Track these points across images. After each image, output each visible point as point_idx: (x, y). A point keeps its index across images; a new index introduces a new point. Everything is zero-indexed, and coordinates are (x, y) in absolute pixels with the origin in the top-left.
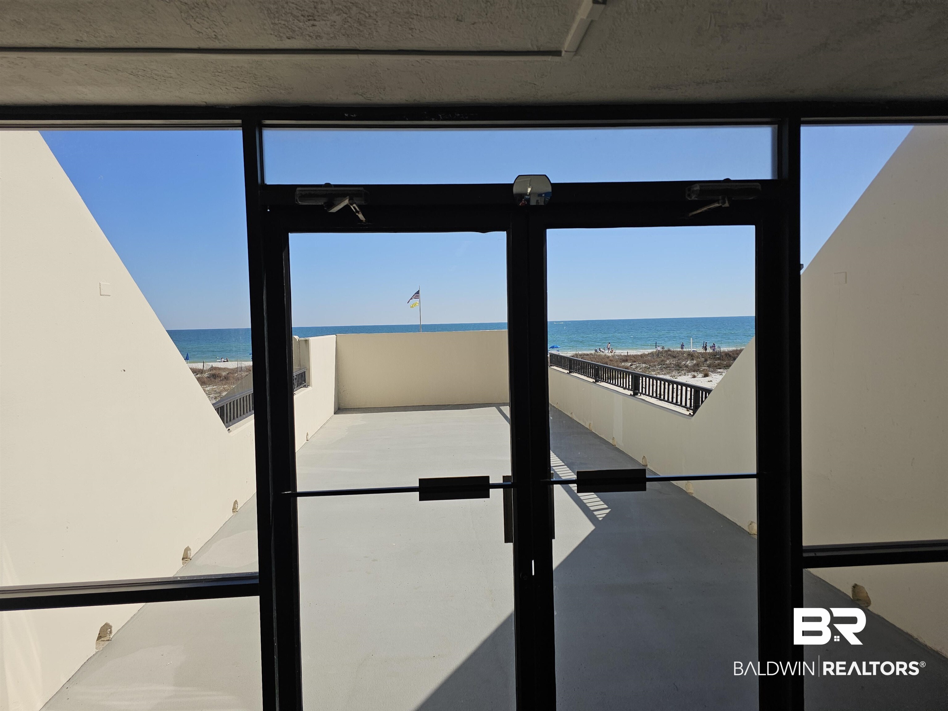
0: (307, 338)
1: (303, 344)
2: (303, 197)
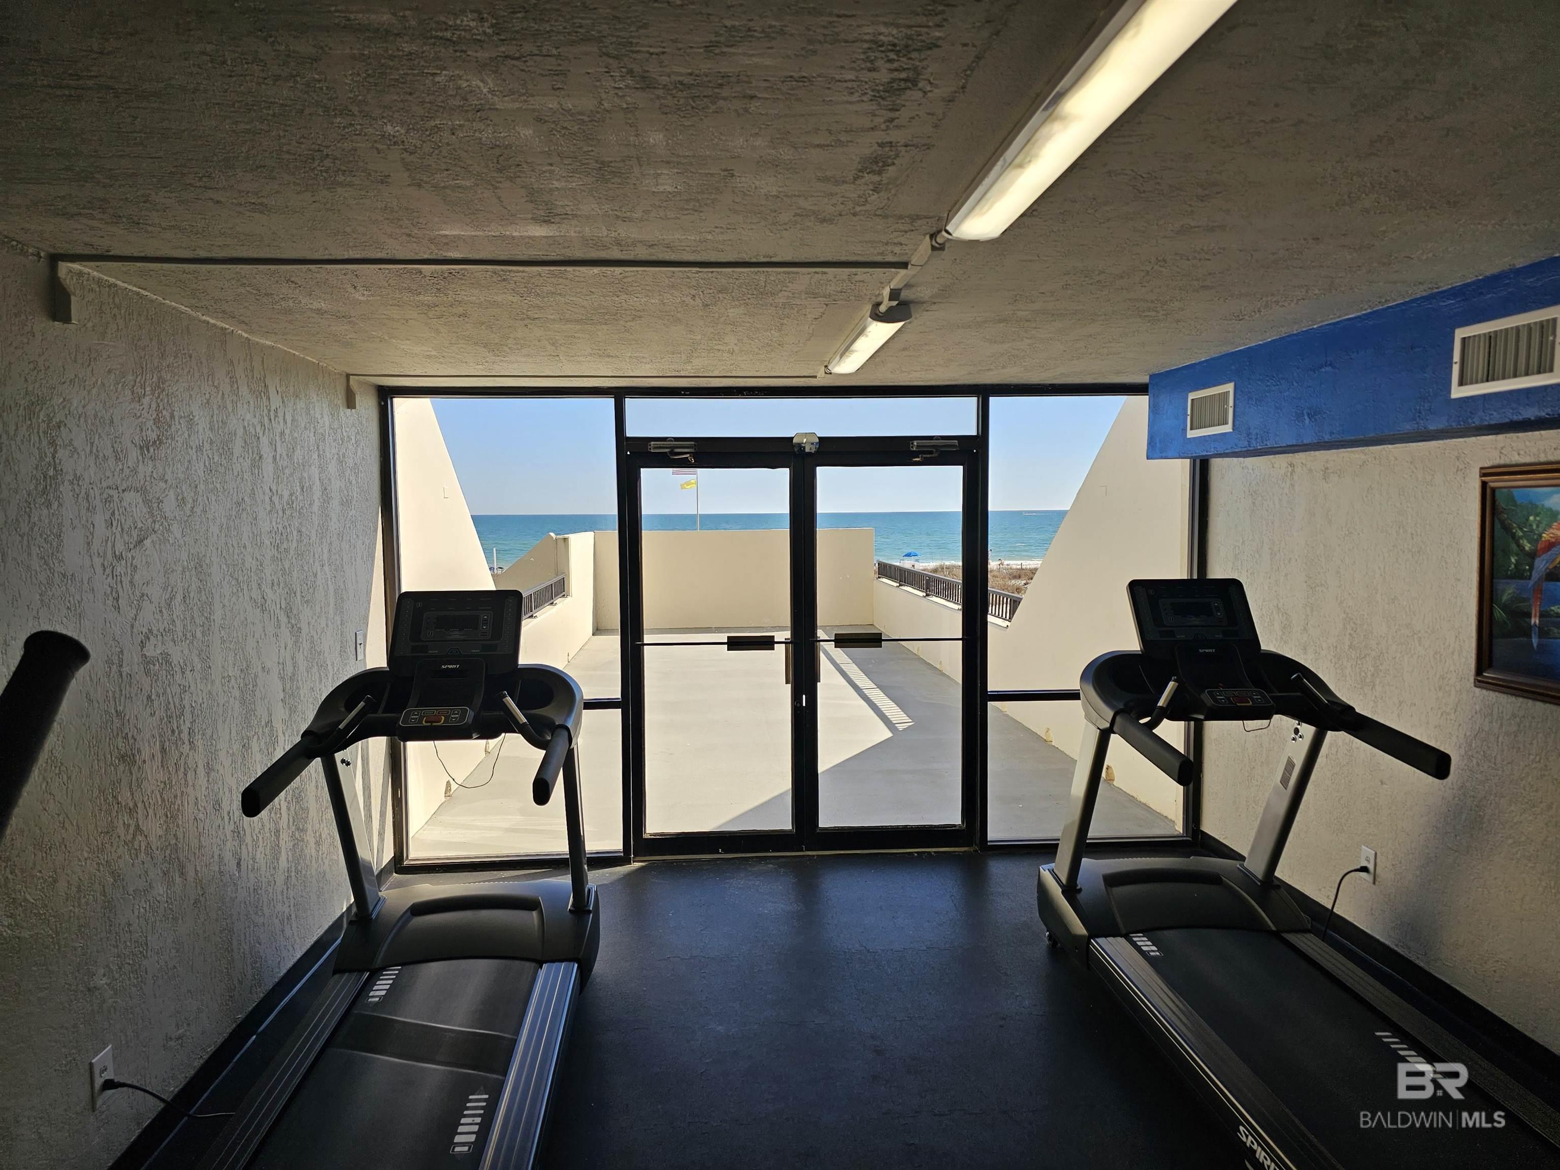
0: (566, 536)
1: (561, 543)
2: (655, 448)
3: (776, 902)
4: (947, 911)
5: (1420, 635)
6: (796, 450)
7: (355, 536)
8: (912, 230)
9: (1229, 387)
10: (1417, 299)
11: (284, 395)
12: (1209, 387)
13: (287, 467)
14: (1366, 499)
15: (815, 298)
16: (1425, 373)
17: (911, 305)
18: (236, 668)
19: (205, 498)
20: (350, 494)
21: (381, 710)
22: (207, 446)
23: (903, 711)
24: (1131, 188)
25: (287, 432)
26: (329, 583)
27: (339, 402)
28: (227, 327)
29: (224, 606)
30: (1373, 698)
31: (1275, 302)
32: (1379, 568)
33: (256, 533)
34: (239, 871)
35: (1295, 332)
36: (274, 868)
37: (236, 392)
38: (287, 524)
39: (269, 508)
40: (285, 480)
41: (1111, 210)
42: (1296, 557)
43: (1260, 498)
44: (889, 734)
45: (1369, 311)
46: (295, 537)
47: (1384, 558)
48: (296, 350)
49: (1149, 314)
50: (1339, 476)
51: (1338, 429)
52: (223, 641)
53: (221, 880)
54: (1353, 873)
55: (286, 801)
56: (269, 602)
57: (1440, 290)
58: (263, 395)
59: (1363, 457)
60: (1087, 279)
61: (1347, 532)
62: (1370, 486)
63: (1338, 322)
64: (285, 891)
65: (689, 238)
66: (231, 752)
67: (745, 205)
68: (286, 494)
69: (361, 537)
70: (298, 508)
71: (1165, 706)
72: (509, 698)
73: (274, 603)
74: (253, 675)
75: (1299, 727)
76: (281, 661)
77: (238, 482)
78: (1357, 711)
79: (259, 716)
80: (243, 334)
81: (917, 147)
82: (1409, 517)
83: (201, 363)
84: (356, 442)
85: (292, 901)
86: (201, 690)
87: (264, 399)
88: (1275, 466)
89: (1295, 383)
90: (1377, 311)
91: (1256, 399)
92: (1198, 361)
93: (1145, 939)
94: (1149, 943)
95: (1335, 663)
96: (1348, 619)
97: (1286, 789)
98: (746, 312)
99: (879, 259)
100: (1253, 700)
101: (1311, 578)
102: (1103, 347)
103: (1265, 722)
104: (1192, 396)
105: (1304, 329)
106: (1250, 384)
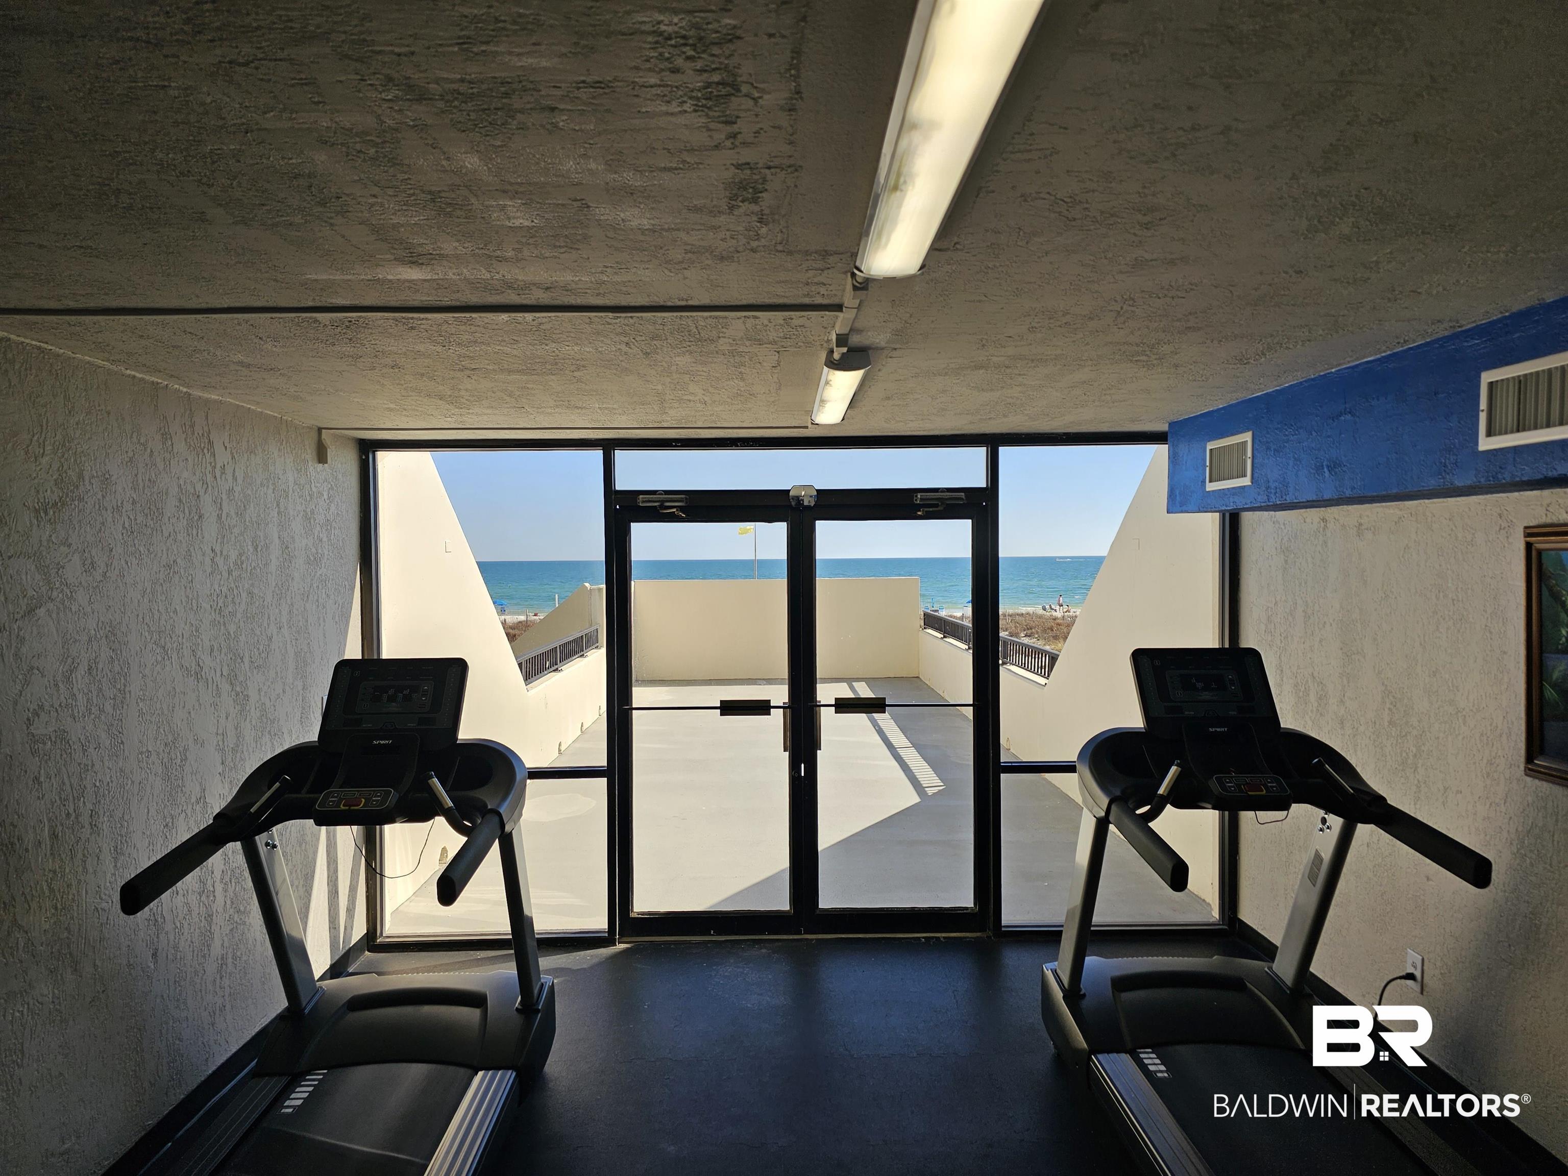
1: (595, 593)
2: (643, 502)
3: (761, 994)
4: (947, 1010)
5: (1464, 713)
6: (793, 504)
7: (324, 596)
8: (829, 268)
9: (1247, 437)
10: (1438, 340)
11: (234, 451)
12: (1228, 436)
13: (235, 526)
14: (1402, 559)
15: (760, 344)
16: (1450, 422)
17: (870, 352)
18: (158, 742)
19: (123, 562)
20: (320, 551)
21: (305, 790)
22: (128, 506)
23: (935, 773)
24: (1057, 215)
25: (237, 489)
26: (288, 646)
27: (309, 457)
28: (160, 381)
29: (144, 676)
30: (1416, 782)
31: (1277, 343)
32: (1419, 637)
33: (191, 596)
34: (156, 962)
35: (1313, 377)
36: (204, 956)
37: (170, 448)
38: (233, 585)
39: (209, 570)
40: (233, 539)
41: (1045, 241)
42: (1331, 621)
43: (1293, 555)
44: (917, 799)
45: (1389, 353)
46: (244, 600)
47: (1423, 624)
48: (250, 404)
49: (1139, 358)
50: (1374, 533)
51: (1359, 484)
52: (141, 713)
53: (130, 974)
54: (1399, 980)
55: (222, 882)
56: (206, 669)
57: (1464, 328)
58: (206, 451)
59: (1399, 513)
60: (1052, 321)
61: (1384, 596)
62: (1407, 545)
63: (1357, 366)
64: (218, 981)
65: (583, 279)
66: (148, 833)
67: (622, 240)
68: (233, 555)
69: (332, 597)
70: (249, 568)
71: (1165, 794)
72: (435, 780)
73: (213, 671)
74: (181, 749)
75: (1326, 816)
76: (220, 731)
77: (168, 544)
78: (1389, 802)
79: (188, 793)
80: (181, 388)
81: (783, 169)
82: (1450, 581)
83: (123, 419)
84: (329, 498)
85: (227, 990)
86: (109, 768)
87: (208, 456)
88: (1307, 520)
89: (1313, 433)
90: (1397, 352)
91: (1275, 450)
92: (1215, 408)
93: (1154, 1056)
94: (1158, 1061)
95: (1374, 741)
96: (1387, 692)
97: (1314, 886)
98: (694, 360)
99: (807, 301)
100: (1267, 788)
101: (1347, 644)
102: (1105, 394)
103: (1281, 814)
104: (1210, 446)
105: (1322, 374)
106: (1268, 433)
